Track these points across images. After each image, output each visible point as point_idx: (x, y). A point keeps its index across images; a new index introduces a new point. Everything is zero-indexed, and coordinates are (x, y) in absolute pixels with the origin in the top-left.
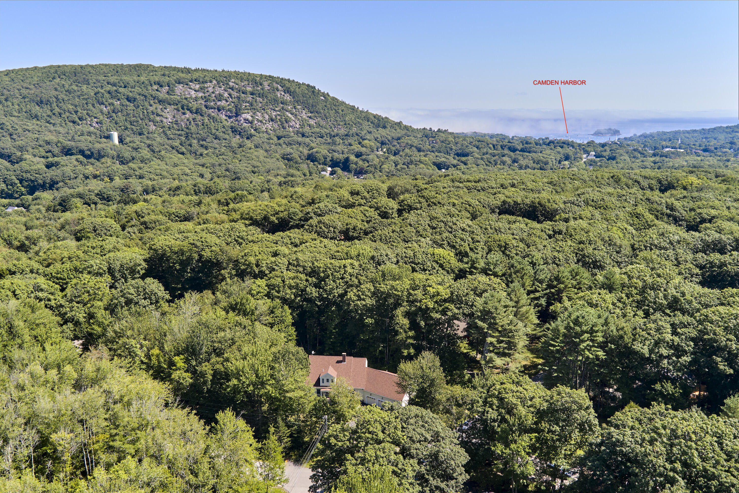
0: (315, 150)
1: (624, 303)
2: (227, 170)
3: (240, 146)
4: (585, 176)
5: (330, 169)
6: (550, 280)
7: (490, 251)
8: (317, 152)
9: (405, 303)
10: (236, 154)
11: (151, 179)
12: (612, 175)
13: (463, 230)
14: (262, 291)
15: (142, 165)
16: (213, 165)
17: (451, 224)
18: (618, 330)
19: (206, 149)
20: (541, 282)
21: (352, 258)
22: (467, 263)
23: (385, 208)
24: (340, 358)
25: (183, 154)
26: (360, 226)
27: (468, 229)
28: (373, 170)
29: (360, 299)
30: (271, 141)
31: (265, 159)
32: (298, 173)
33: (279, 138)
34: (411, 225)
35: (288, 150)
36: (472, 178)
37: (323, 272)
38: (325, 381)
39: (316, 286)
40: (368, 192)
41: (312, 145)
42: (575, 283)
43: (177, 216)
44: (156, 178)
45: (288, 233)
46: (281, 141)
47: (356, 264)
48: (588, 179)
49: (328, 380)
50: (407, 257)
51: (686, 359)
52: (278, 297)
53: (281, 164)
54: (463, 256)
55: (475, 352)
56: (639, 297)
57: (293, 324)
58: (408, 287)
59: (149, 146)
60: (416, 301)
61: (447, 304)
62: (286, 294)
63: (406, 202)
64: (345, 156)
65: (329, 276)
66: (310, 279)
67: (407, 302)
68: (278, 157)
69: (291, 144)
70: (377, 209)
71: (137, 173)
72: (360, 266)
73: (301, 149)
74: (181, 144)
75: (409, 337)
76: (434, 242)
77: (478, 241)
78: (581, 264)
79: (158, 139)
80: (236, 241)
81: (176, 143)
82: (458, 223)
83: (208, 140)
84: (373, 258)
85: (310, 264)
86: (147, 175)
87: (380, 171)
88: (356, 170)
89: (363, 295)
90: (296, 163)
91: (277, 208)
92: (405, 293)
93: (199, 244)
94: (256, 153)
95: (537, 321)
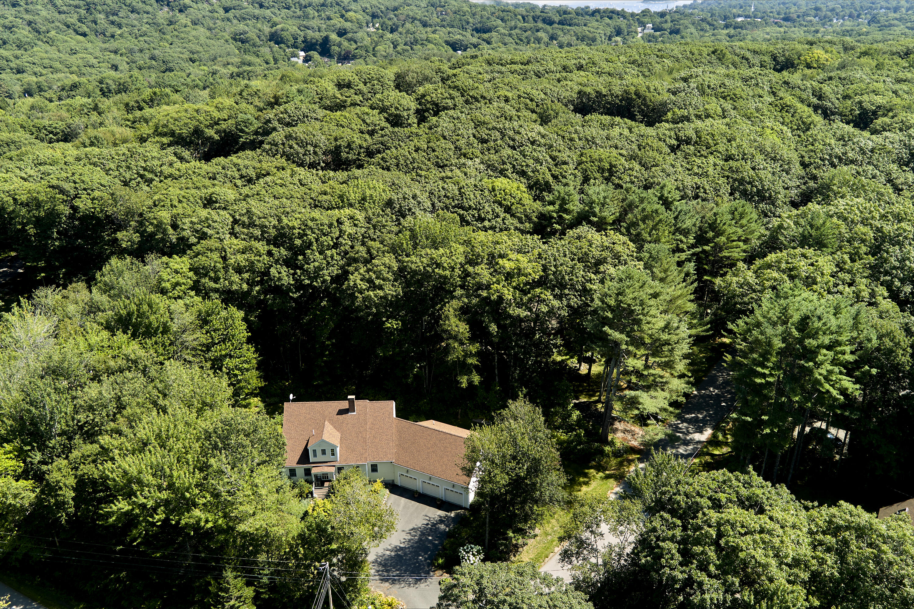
0: (279, 27)
1: (849, 272)
2: (153, 58)
3: (171, 23)
4: (676, 52)
5: (302, 54)
6: (700, 228)
7: (586, 180)
8: (282, 30)
9: (459, 292)
10: (164, 33)
11: (36, 74)
12: (712, 49)
13: (533, 143)
14: (182, 281)
15: (19, 52)
16: (131, 51)
17: (511, 133)
18: (880, 338)
19: (120, 28)
20: (686, 233)
21: (351, 205)
22: (552, 203)
23: (397, 108)
24: (344, 405)
25: (84, 35)
26: (358, 142)
27: (543, 141)
28: (364, 53)
29: (373, 286)
30: (216, 15)
31: (208, 41)
32: (258, 60)
33: (227, 10)
34: (445, 138)
35: (241, 27)
37: (301, 236)
38: (319, 453)
39: (290, 263)
40: (365, 84)
41: (275, 19)
42: (740, 231)
43: (51, 132)
44: (44, 72)
45: (233, 158)
46: (230, 15)
47: (360, 216)
48: (680, 56)
49: (324, 452)
50: (448, 197)
52: (216, 290)
53: (232, 47)
54: (541, 191)
55: (575, 360)
56: (871, 259)
57: (249, 341)
58: (462, 259)
59: (30, 23)
60: (480, 286)
61: (538, 290)
62: (231, 283)
63: (429, 98)
64: (324, 34)
65: (311, 244)
66: (275, 250)
67: (462, 287)
68: (228, 37)
69: (244, 19)
70: (383, 110)
71: (13, 65)
72: (368, 220)
73: (259, 25)
74: (80, 21)
75: (471, 355)
76: (488, 166)
77: (565, 163)
78: (737, 195)
79: (44, 13)
80: (142, 176)
81: (73, 19)
82: (522, 130)
83: (121, 14)
84: (389, 203)
85: (275, 222)
86: (30, 68)
87: (374, 55)
88: (340, 54)
89: (377, 278)
90: (254, 45)
91: (216, 115)
92: (457, 272)
93: (67, 186)
94: (194, 33)
95: (692, 307)
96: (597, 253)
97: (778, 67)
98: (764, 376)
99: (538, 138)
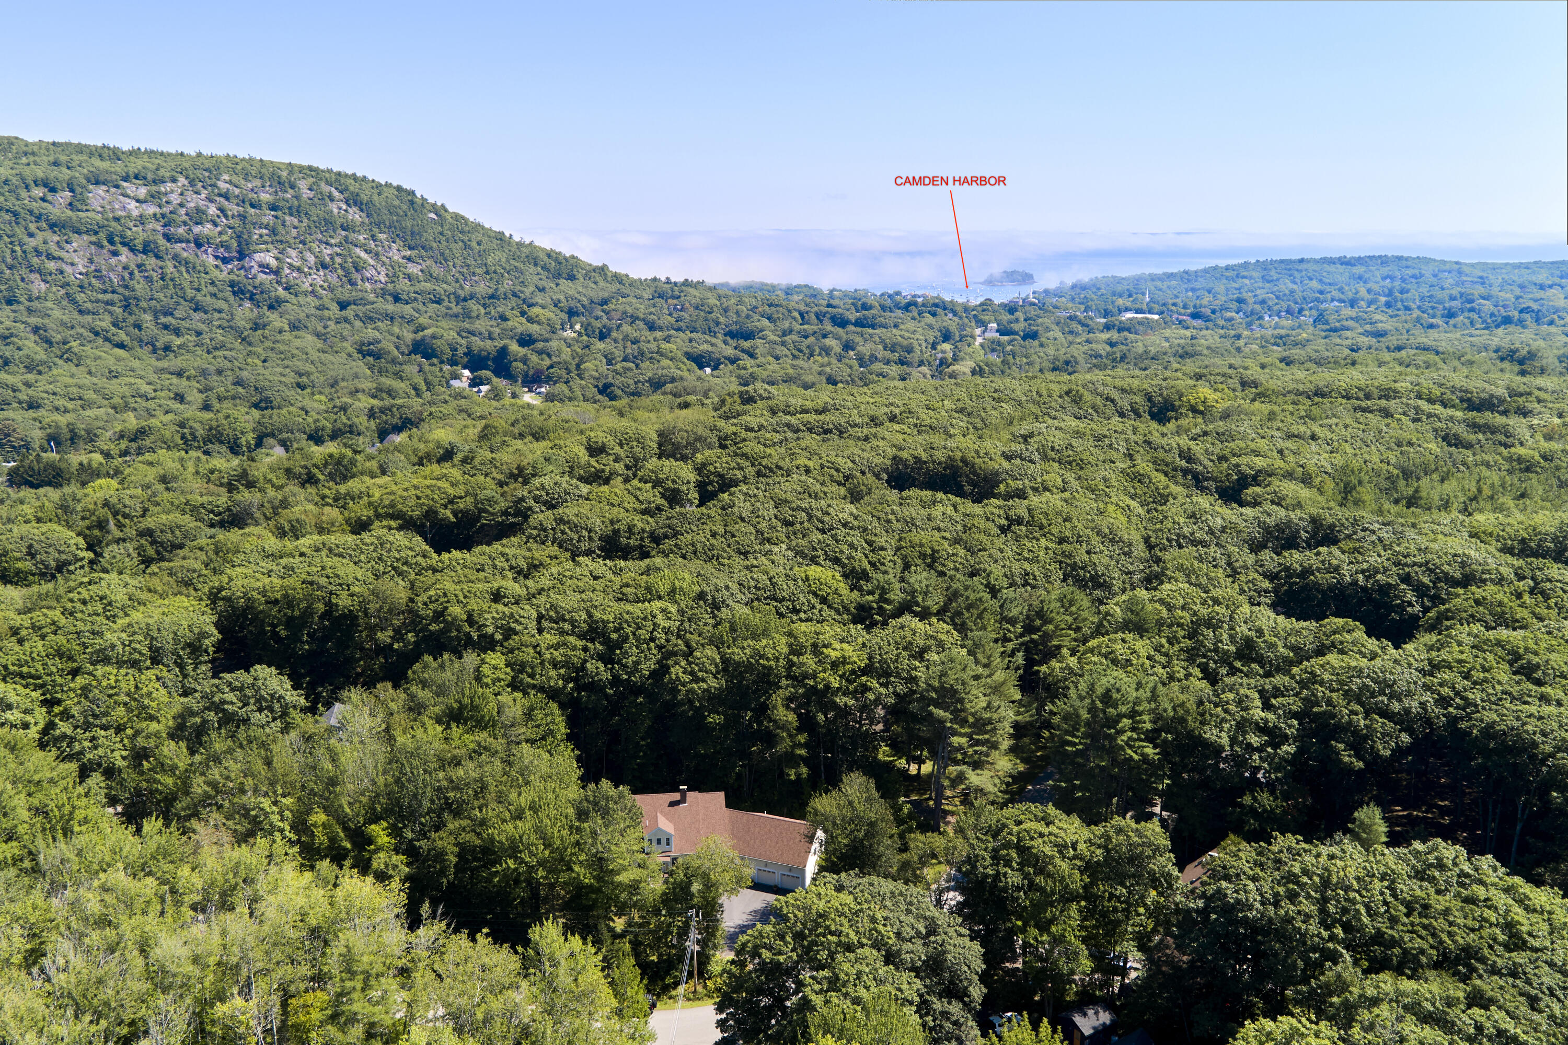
0: (427, 332)
1: (1167, 655)
2: (239, 383)
3: (256, 327)
4: (1018, 393)
5: (467, 373)
6: (1028, 617)
7: (907, 567)
8: (434, 337)
9: (784, 682)
10: (250, 344)
11: (57, 409)
12: (1065, 388)
13: (845, 525)
14: (501, 676)
15: (31, 377)
16: (204, 373)
17: (819, 514)
18: (1174, 709)
19: (178, 335)
20: (1012, 621)
21: (660, 598)
22: (871, 593)
23: (674, 482)
24: (676, 796)
25: (121, 346)
26: (640, 525)
27: (856, 523)
28: (563, 373)
29: (697, 680)
30: (326, 313)
31: (322, 356)
32: (402, 385)
33: (343, 306)
34: (743, 520)
35: (370, 333)
36: (809, 405)
37: (616, 630)
38: (654, 842)
39: (601, 657)
40: (621, 445)
41: (423, 320)
42: (1070, 619)
43: (212, 512)
44: (70, 405)
45: (497, 546)
46: (349, 312)
47: (673, 609)
48: (1024, 398)
49: (659, 841)
50: (758, 589)
51: (1288, 749)
52: (534, 687)
53: (360, 366)
54: (859, 579)
55: (903, 761)
56: (1188, 643)
58: (785, 650)
59: (36, 330)
60: (806, 676)
61: (864, 678)
62: (549, 678)
63: (711, 468)
64: (499, 344)
65: (627, 637)
66: (589, 645)
67: (787, 678)
68: (350, 349)
69: (370, 318)
70: (657, 483)
71: (22, 396)
72: (682, 612)
73: (396, 330)
74: (115, 325)
75: (800, 746)
76: (797, 553)
77: (883, 549)
78: (1070, 581)
79: (57, 313)
80: (394, 568)
81: (104, 323)
82: (831, 510)
83: (177, 314)
84: (701, 596)
85: (584, 616)
86: (47, 400)
87: (580, 377)
88: (526, 375)
89: (700, 670)
90: (394, 361)
91: (452, 491)
92: (782, 662)
93: (323, 581)
94: (297, 343)
95: (1018, 696)
96: (921, 642)
97: (1155, 410)
98: (1074, 744)
99: (850, 519)
